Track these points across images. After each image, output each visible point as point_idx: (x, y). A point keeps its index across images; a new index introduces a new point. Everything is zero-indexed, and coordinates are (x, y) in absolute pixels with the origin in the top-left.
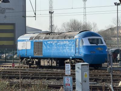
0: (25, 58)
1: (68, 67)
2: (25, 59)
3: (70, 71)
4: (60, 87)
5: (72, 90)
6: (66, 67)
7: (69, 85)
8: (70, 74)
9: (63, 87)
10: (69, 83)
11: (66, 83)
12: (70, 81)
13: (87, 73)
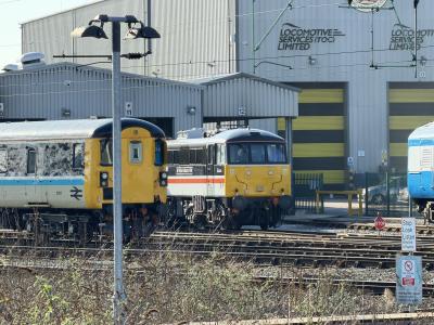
0: (430, 200)
1: (408, 227)
2: (430, 203)
3: (414, 241)
4: (383, 290)
5: (420, 297)
7: (413, 283)
8: (414, 250)
9: (393, 290)
10: (413, 277)
11: (404, 276)
12: (413, 271)
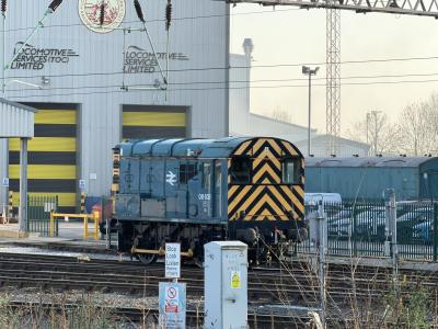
1: (172, 253)
3: (178, 267)
5: (183, 325)
6: (167, 253)
7: (176, 311)
10: (176, 304)
12: (177, 298)
13: (239, 273)
